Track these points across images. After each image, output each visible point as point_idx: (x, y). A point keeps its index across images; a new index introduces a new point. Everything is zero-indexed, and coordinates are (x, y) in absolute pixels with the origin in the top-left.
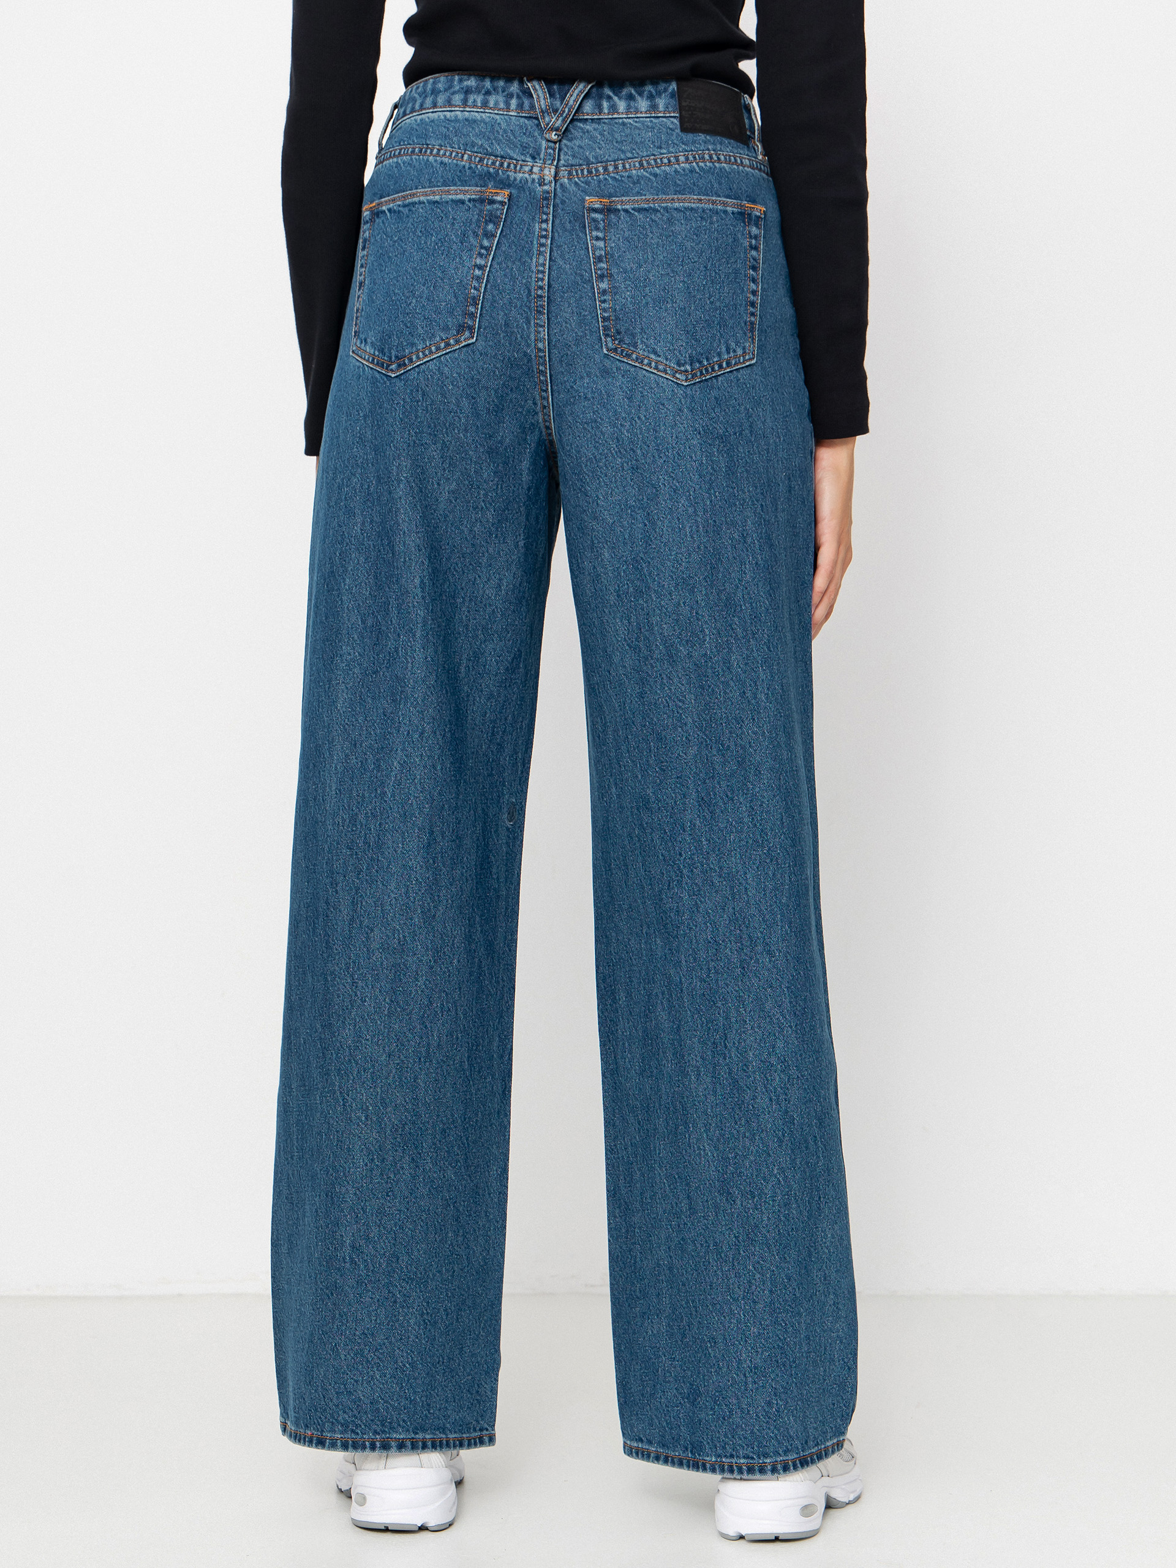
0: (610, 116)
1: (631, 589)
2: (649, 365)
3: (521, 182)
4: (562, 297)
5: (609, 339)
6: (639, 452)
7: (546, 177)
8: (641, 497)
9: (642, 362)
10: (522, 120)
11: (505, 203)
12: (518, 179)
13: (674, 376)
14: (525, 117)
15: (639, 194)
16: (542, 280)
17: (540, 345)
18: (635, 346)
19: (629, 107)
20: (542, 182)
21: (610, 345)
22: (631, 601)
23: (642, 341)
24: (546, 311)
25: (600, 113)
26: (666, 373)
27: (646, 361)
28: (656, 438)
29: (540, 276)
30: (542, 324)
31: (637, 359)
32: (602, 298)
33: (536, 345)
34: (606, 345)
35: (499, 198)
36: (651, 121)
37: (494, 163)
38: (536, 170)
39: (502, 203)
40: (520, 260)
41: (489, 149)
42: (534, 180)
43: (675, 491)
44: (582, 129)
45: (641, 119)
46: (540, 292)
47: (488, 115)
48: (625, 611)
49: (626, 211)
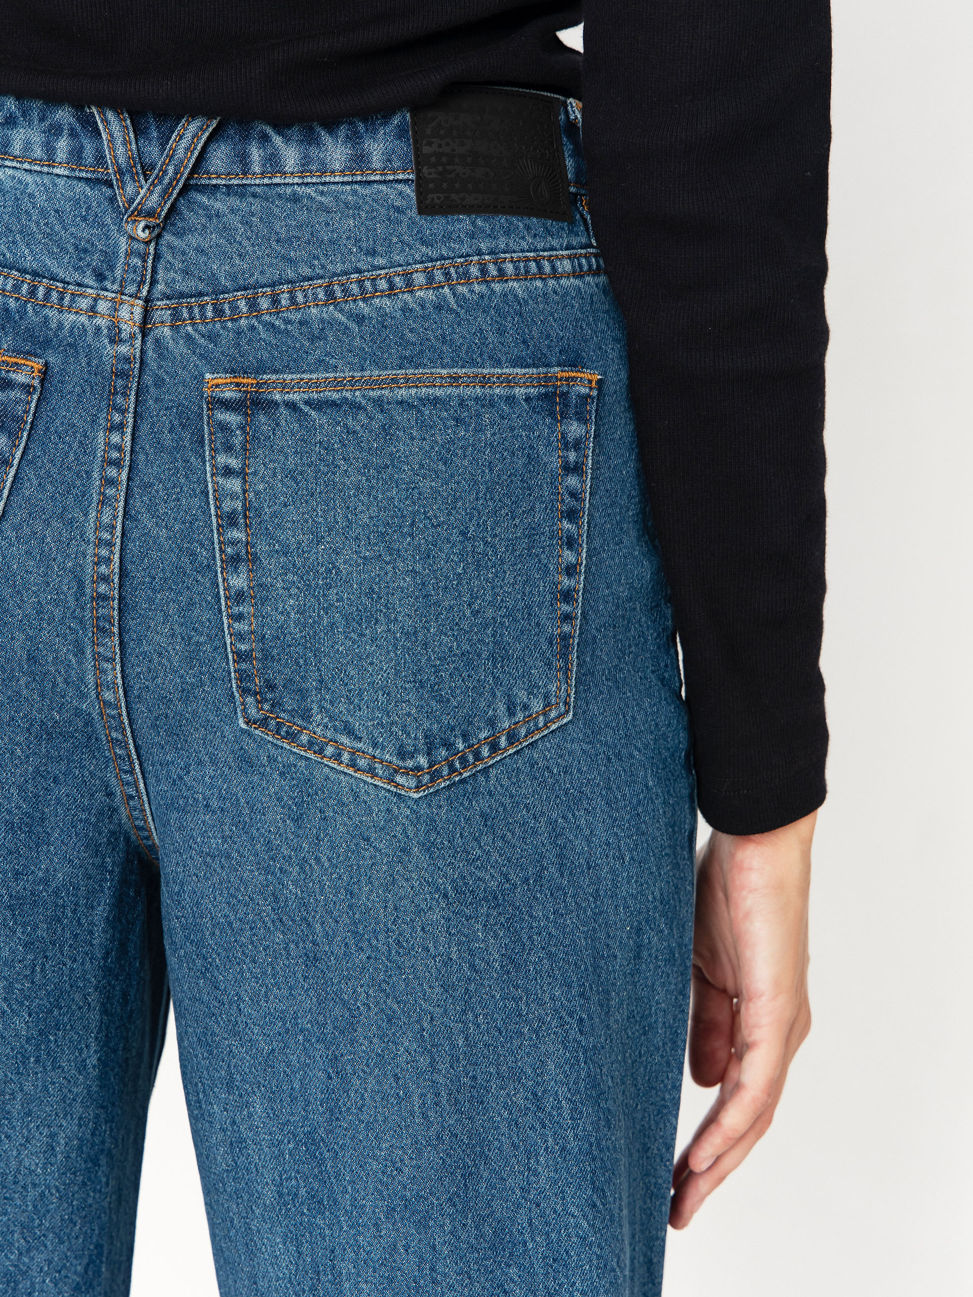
0: (266, 181)
1: (303, 1191)
2: (337, 757)
3: (71, 331)
4: (151, 601)
5: (250, 700)
6: (318, 926)
7: (124, 327)
8: (321, 1018)
9: (321, 751)
10: (80, 187)
11: (35, 388)
12: (67, 325)
13: (391, 781)
14: (87, 180)
15: (321, 364)
16: (108, 561)
17: (108, 696)
18: (306, 716)
19: (305, 161)
20: (115, 338)
21: (253, 711)
22: (303, 1214)
23: (321, 708)
24: (116, 630)
25: (245, 173)
26: (374, 775)
27: (329, 750)
28: (350, 907)
29: (104, 552)
30: (109, 655)
31: (311, 744)
32: (236, 610)
33: (98, 694)
34: (244, 710)
35: (20, 378)
36: (355, 192)
37: (16, 288)
38: (102, 306)
39: (28, 389)
40: (61, 516)
41: (8, 255)
42: (98, 329)
43: (389, 1021)
44: (206, 208)
45: (333, 187)
46: (103, 588)
47: (10, 172)
48: (292, 1229)
49: (292, 406)
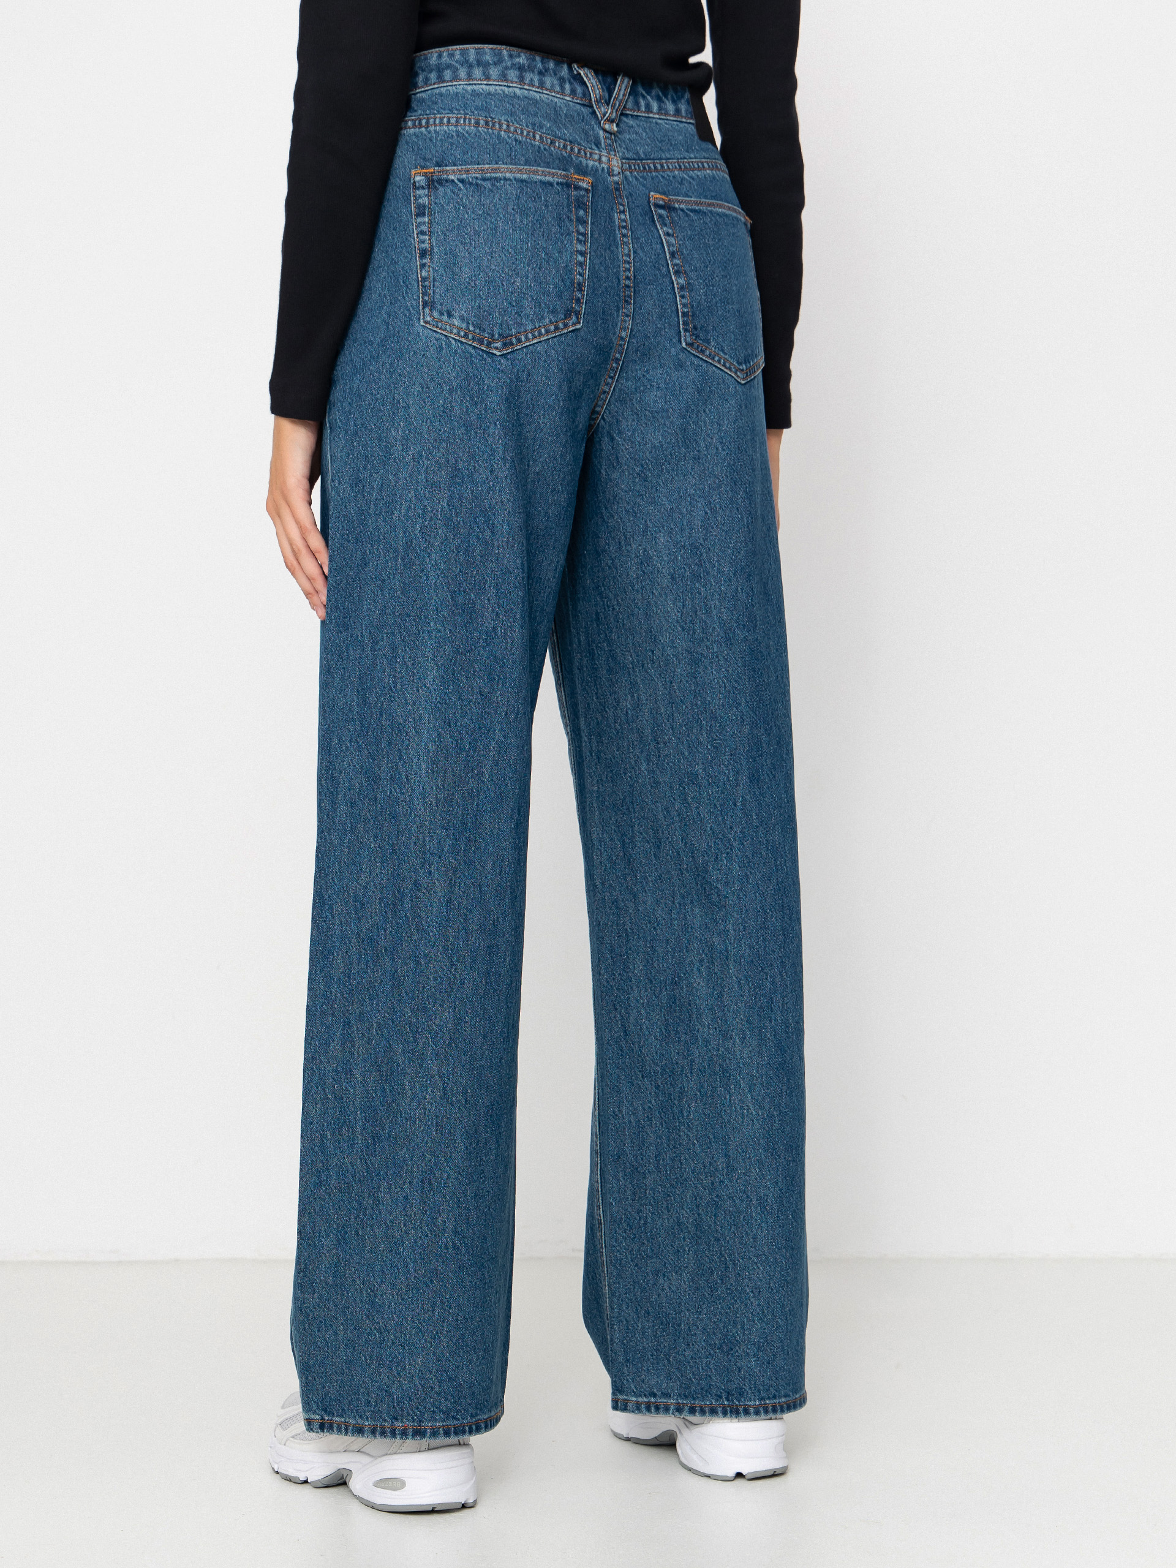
0: (647, 115)
1: (688, 574)
2: (719, 362)
3: (592, 168)
4: (646, 289)
5: (688, 334)
6: (701, 442)
7: (615, 168)
8: (701, 486)
9: (714, 358)
10: (578, 107)
11: (590, 190)
12: (590, 166)
13: (736, 374)
14: (579, 104)
15: (686, 195)
16: (629, 270)
17: (623, 334)
18: (708, 341)
19: (660, 108)
20: (610, 173)
21: (689, 340)
22: (687, 585)
23: (714, 338)
24: (632, 302)
25: (639, 110)
26: (731, 371)
27: (717, 358)
28: (719, 431)
29: (627, 266)
30: (628, 313)
31: (710, 355)
32: (682, 293)
33: (620, 333)
34: (685, 340)
35: (585, 185)
36: (677, 125)
37: (565, 147)
38: (604, 159)
39: (587, 190)
40: (609, 249)
41: (557, 132)
42: (603, 169)
43: (735, 483)
44: (627, 123)
45: (670, 122)
46: (627, 282)
47: (546, 96)
48: (681, 594)
49: (682, 210)
